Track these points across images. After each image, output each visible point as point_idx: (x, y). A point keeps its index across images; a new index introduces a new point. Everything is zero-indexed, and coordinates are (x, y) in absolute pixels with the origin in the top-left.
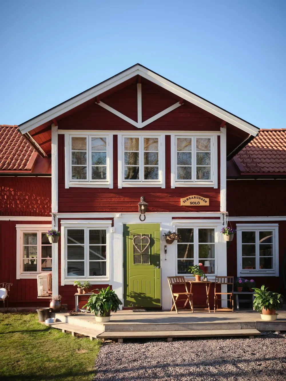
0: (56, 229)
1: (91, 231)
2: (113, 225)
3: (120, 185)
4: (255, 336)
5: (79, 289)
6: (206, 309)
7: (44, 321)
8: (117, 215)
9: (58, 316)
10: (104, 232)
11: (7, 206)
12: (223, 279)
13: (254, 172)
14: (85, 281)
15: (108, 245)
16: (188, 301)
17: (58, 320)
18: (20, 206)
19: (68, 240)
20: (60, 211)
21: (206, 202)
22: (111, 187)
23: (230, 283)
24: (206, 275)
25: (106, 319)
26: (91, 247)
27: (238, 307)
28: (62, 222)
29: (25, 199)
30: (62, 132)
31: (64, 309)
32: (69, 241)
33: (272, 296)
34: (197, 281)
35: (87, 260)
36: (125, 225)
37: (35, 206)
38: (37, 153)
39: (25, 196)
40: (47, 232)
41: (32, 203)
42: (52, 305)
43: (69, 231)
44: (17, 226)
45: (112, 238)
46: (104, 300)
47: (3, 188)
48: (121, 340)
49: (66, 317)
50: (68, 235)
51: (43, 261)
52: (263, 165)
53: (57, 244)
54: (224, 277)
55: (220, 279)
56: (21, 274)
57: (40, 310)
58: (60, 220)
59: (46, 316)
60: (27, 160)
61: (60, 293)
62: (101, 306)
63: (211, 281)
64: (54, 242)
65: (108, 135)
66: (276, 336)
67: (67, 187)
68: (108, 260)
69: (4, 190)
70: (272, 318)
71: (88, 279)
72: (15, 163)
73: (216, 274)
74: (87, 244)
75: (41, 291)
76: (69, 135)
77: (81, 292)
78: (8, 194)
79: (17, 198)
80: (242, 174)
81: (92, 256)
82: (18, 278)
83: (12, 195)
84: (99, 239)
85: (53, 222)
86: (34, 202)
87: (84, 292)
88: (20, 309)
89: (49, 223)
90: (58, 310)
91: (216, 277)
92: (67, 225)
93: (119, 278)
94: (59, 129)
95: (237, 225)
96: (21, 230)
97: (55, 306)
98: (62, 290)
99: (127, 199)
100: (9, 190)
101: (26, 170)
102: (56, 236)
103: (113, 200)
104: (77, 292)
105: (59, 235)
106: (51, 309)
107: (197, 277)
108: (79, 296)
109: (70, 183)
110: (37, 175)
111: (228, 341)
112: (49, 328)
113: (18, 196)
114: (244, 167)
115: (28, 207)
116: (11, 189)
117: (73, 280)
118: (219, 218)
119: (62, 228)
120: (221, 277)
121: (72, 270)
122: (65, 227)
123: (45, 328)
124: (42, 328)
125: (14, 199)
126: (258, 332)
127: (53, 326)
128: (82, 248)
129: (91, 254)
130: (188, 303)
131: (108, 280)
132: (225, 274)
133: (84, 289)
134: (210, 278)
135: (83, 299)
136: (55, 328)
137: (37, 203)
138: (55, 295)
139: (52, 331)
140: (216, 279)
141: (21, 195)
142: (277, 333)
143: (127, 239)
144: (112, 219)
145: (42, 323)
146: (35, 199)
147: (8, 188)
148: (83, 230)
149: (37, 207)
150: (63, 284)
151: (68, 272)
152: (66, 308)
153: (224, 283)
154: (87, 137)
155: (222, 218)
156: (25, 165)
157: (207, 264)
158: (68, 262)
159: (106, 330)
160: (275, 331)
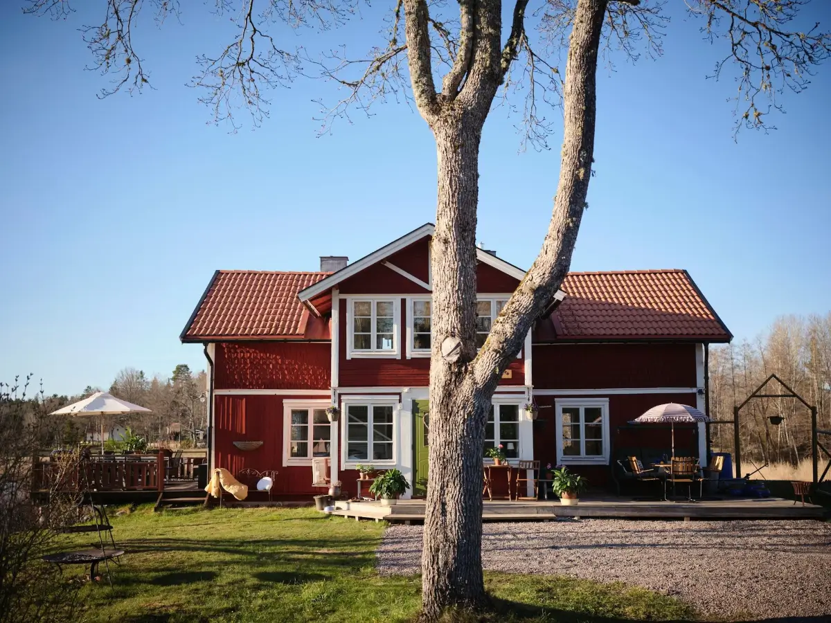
0: (336, 406)
1: (375, 408)
2: (400, 401)
3: (409, 355)
4: (551, 520)
5: (361, 474)
6: (506, 497)
7: (323, 509)
8: (405, 390)
9: (338, 504)
10: (390, 409)
11: (273, 377)
12: (528, 464)
13: (573, 335)
14: (368, 466)
15: (394, 423)
16: (487, 489)
17: (338, 508)
18: (287, 377)
19: (350, 418)
20: (340, 385)
21: (508, 374)
22: (399, 357)
23: (536, 468)
24: (507, 459)
25: (393, 501)
26: (375, 427)
27: (546, 497)
28: (343, 397)
29: (294, 369)
30: (343, 296)
31: (344, 496)
32: (350, 420)
33: (571, 478)
34: (497, 465)
35: (370, 442)
36: (414, 401)
37: (307, 377)
38: (308, 312)
39: (295, 364)
40: (327, 408)
41: (302, 374)
42: (331, 492)
43: (350, 408)
44: (285, 401)
45: (399, 415)
46: (391, 481)
47: (268, 355)
48: (409, 522)
49: (348, 503)
50: (349, 413)
51: (315, 444)
52: (587, 325)
53: (336, 423)
54: (530, 462)
55: (524, 464)
56: (288, 461)
57: (319, 497)
58: (340, 395)
59: (325, 503)
60: (297, 322)
61: (339, 478)
62: (388, 488)
63: (514, 466)
64: (334, 420)
65: (396, 299)
66: (575, 521)
67: (348, 358)
68: (394, 441)
69: (269, 358)
70: (571, 502)
71: (371, 462)
72: (284, 325)
73: (520, 458)
74: (370, 423)
75: (317, 478)
76: (352, 299)
77: (365, 477)
78: (274, 362)
79: (284, 367)
80: (559, 337)
81: (376, 437)
82: (285, 465)
83: (279, 363)
84: (384, 418)
85: (332, 397)
86: (305, 372)
87: (367, 478)
88: (287, 503)
89: (329, 397)
90: (337, 497)
91: (520, 461)
92: (348, 401)
93: (407, 463)
94: (340, 293)
95: (556, 399)
96: (289, 406)
97: (335, 493)
98: (343, 475)
99: (416, 371)
100: (275, 359)
101: (298, 334)
102: (336, 413)
103: (402, 372)
104: (360, 478)
105: (340, 412)
106: (331, 496)
107: (496, 460)
108: (362, 481)
109: (352, 353)
110: (310, 340)
111: (520, 524)
112: (330, 515)
113: (286, 365)
114: (562, 328)
115: (297, 378)
116: (278, 357)
117: (356, 464)
118: (523, 393)
119: (343, 405)
120: (526, 462)
121: (354, 452)
122: (346, 404)
123: (324, 516)
124: (320, 516)
125: (281, 369)
126: (554, 516)
127: (334, 513)
128: (365, 427)
129: (375, 434)
130: (487, 490)
131: (394, 464)
132: (531, 458)
133: (368, 474)
134: (513, 463)
135: (366, 485)
136: (336, 515)
137: (309, 373)
138: (334, 480)
139: (334, 518)
140: (519, 464)
141: (290, 363)
142: (576, 518)
143: (417, 417)
144: (400, 394)
145: (321, 511)
146: (305, 369)
147: (274, 356)
148: (366, 407)
149: (309, 378)
150: (343, 469)
151: (349, 455)
152: (347, 496)
153: (529, 469)
154: (371, 301)
155: (526, 393)
156: (296, 328)
157: (510, 447)
158: (349, 443)
159: (393, 512)
160: (574, 517)
